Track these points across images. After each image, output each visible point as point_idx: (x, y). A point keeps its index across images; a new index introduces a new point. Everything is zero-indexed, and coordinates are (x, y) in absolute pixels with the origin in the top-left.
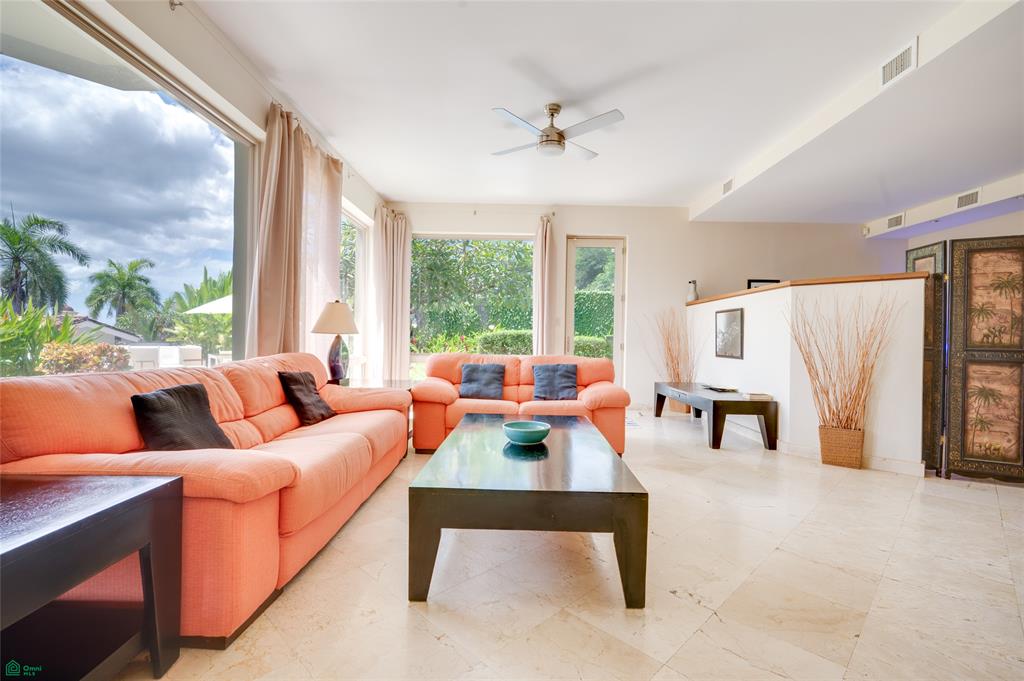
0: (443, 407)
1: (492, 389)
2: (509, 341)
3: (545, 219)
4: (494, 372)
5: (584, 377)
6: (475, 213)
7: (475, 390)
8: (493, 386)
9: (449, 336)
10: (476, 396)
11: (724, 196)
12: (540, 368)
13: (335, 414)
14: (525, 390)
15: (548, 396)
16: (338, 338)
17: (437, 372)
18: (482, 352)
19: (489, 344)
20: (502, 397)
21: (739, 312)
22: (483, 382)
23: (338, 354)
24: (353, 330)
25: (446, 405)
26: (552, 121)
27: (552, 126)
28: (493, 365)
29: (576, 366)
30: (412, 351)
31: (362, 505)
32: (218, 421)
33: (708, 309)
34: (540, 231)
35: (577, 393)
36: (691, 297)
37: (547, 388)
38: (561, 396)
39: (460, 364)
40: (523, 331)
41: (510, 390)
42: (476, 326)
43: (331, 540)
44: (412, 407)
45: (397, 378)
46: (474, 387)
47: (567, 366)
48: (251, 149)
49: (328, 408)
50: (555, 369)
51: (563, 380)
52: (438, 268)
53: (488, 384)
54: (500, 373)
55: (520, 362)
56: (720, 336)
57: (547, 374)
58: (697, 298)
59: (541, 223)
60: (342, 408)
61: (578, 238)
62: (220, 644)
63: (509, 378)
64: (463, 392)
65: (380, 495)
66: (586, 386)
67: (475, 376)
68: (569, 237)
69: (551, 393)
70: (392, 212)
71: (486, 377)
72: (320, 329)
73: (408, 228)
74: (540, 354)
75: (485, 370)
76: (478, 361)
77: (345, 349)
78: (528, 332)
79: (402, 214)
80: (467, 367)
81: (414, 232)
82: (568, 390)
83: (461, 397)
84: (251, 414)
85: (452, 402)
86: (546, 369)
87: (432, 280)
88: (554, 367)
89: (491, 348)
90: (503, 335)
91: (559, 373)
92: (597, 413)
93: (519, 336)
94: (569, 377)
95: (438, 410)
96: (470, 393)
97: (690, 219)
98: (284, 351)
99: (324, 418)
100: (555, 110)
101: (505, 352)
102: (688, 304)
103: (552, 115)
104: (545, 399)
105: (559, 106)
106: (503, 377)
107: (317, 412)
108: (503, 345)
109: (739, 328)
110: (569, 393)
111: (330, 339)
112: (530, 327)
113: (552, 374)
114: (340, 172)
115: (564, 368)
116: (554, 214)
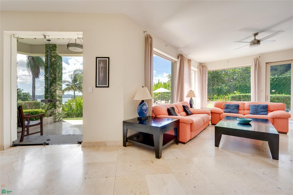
0: (219, 115)
2: (242, 97)
3: (256, 59)
4: (235, 106)
5: (271, 109)
6: (228, 62)
7: (229, 111)
8: (235, 110)
9: (218, 95)
12: (252, 106)
13: (193, 114)
14: (246, 111)
15: (255, 113)
16: (191, 98)
17: (217, 106)
18: (231, 100)
19: (234, 98)
20: (238, 113)
22: (231, 109)
23: (191, 102)
24: (195, 96)
25: (220, 114)
27: (255, 39)
28: (235, 104)
29: (267, 105)
30: (208, 100)
31: (201, 131)
32: (176, 113)
34: (254, 63)
35: (268, 113)
37: (255, 111)
38: (260, 113)
39: (224, 104)
40: (247, 94)
41: (240, 111)
42: (229, 92)
43: (197, 135)
44: (210, 114)
45: (204, 107)
46: (229, 110)
47: (263, 105)
48: (174, 64)
49: (191, 113)
50: (258, 106)
51: (262, 109)
52: (215, 77)
53: (233, 109)
54: (238, 107)
55: (245, 104)
57: (255, 107)
59: (254, 61)
60: (194, 113)
61: (271, 63)
62: (184, 143)
64: (225, 111)
65: (204, 131)
66: (271, 111)
67: (229, 107)
68: (267, 63)
69: (256, 113)
70: (202, 66)
72: (187, 96)
73: (207, 69)
74: (254, 101)
75: (232, 106)
76: (230, 103)
77: (193, 100)
78: (249, 94)
79: (205, 66)
80: (226, 105)
82: (264, 112)
83: (224, 112)
85: (222, 113)
86: (255, 106)
87: (213, 80)
88: (258, 105)
89: (234, 99)
90: (239, 95)
91: (260, 107)
92: (276, 120)
93: (246, 96)
94: (264, 108)
95: (218, 115)
96: (227, 112)
98: (181, 101)
99: (191, 114)
100: (256, 35)
101: (240, 100)
104: (254, 114)
105: (257, 33)
106: (239, 108)
107: (190, 113)
108: (239, 98)
110: (264, 113)
111: (189, 98)
112: (250, 92)
113: (257, 107)
114: (191, 62)
115: (262, 106)
116: (260, 57)
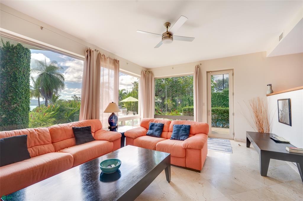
1: (157, 133)
3: (197, 67)
4: (159, 126)
5: (193, 131)
6: (173, 68)
7: (152, 133)
8: (157, 132)
10: (151, 135)
11: (280, 42)
13: (94, 140)
14: (169, 134)
16: (113, 114)
17: (143, 124)
20: (160, 137)
21: (288, 100)
22: (155, 130)
25: (134, 139)
26: (167, 29)
28: (160, 124)
29: (190, 126)
32: (28, 147)
33: (274, 98)
34: (195, 71)
36: (268, 92)
37: (176, 135)
38: (181, 138)
41: (164, 134)
46: (152, 131)
50: (181, 127)
51: (183, 132)
55: (170, 123)
56: (280, 112)
58: (272, 92)
59: (195, 69)
61: (212, 72)
63: (165, 129)
66: (194, 135)
67: (153, 127)
68: (207, 72)
69: (178, 137)
71: (156, 128)
72: (107, 111)
75: (156, 126)
76: (155, 122)
80: (151, 124)
81: (155, 77)
82: (184, 136)
83: (147, 135)
84: (54, 142)
86: (178, 126)
91: (182, 129)
92: (188, 150)
94: (186, 131)
97: (267, 56)
100: (168, 25)
102: (267, 95)
103: (167, 27)
105: (169, 23)
106: (162, 128)
109: (288, 109)
113: (179, 129)
115: (185, 127)
116: (201, 64)
